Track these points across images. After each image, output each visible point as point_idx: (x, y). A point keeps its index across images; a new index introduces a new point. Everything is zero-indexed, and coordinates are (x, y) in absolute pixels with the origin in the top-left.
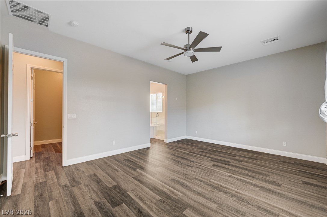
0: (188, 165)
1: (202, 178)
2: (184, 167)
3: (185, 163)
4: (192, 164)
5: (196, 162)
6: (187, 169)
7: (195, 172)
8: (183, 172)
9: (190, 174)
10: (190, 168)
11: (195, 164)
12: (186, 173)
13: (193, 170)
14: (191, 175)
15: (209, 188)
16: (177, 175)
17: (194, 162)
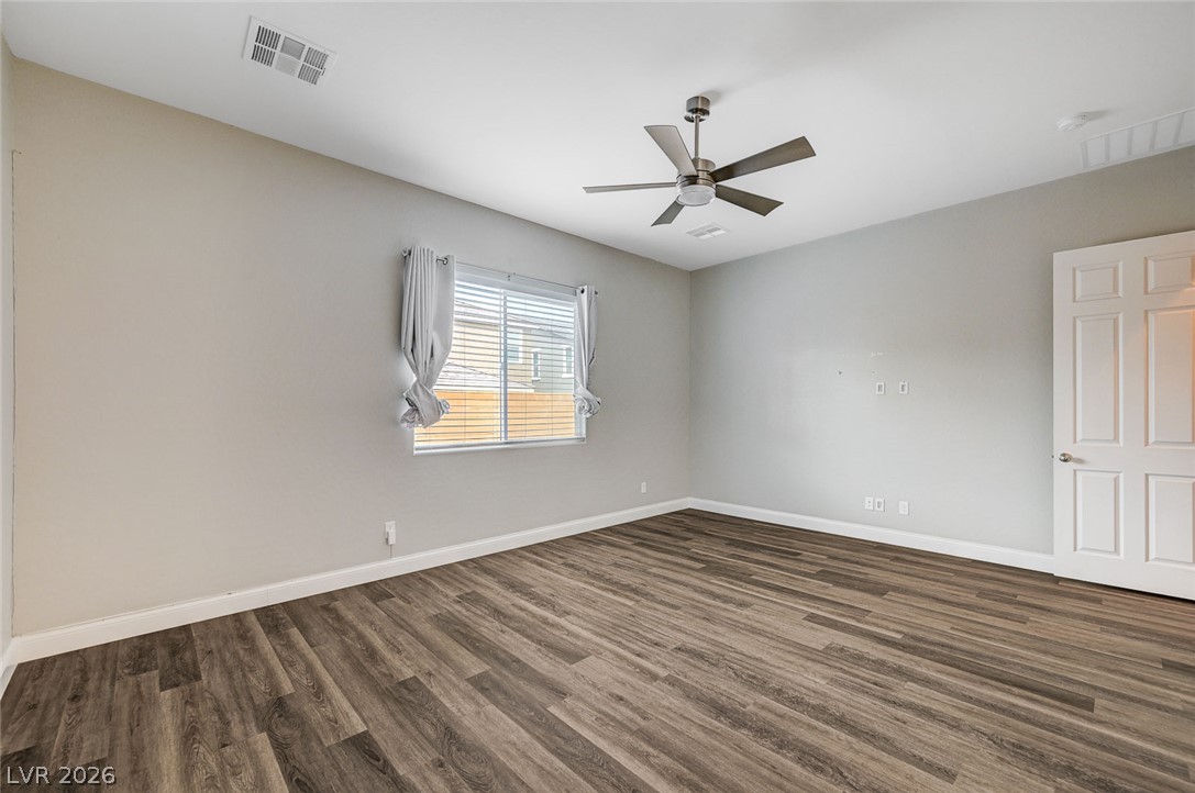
0: (701, 656)
1: (655, 609)
2: (717, 650)
3: (714, 670)
4: (677, 665)
5: (654, 677)
6: (702, 639)
7: (675, 628)
8: (716, 628)
9: (691, 620)
10: (691, 643)
11: (664, 666)
12: (705, 623)
13: (679, 635)
14: (691, 617)
15: (649, 589)
16: (737, 618)
17: (666, 680)
